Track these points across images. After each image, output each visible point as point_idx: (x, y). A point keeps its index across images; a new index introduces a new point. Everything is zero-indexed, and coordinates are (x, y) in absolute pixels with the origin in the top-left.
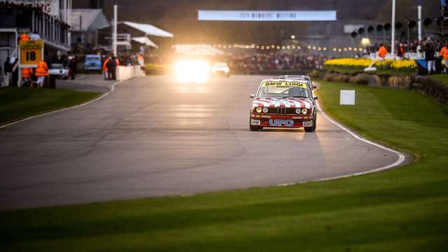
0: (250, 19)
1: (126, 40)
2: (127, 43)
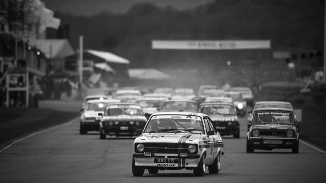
0: (196, 47)
1: (90, 66)
2: (91, 69)
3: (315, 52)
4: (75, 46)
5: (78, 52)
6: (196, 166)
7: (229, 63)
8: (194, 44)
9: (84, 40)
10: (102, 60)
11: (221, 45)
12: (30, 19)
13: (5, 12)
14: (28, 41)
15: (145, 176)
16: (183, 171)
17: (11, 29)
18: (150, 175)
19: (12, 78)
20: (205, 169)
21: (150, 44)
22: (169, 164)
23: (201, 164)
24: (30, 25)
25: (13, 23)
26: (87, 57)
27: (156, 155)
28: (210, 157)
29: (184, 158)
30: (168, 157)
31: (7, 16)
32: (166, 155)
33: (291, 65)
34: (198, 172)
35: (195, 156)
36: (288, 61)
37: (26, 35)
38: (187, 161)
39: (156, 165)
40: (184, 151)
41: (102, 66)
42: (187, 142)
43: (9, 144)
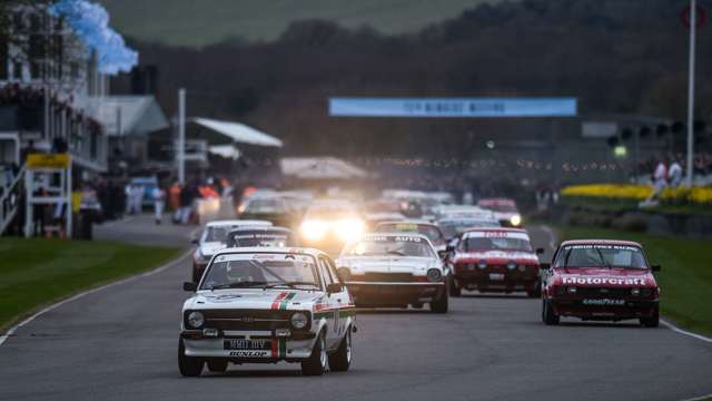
0: (422, 113)
1: (200, 151)
2: (202, 157)
3: (669, 123)
4: (169, 110)
5: (174, 120)
6: (308, 354)
7: (491, 145)
8: (418, 107)
9: (188, 97)
10: (226, 140)
11: (472, 108)
12: (74, 54)
13: (22, 38)
14: (72, 98)
15: (204, 377)
16: (282, 365)
17: (35, 74)
18: (211, 373)
19: (36, 178)
20: (324, 361)
21: (325, 106)
22: (254, 352)
23: (316, 351)
24: (75, 66)
25: (40, 61)
26: (195, 132)
27: (227, 333)
28: (332, 336)
29: (284, 339)
30: (252, 337)
31: (27, 46)
32: (248, 334)
33: (620, 151)
34: (310, 368)
35: (305, 334)
36: (613, 142)
37: (66, 86)
38: (289, 345)
39: (227, 353)
40: (282, 326)
41: (226, 151)
42: (290, 306)
43: (30, 316)
